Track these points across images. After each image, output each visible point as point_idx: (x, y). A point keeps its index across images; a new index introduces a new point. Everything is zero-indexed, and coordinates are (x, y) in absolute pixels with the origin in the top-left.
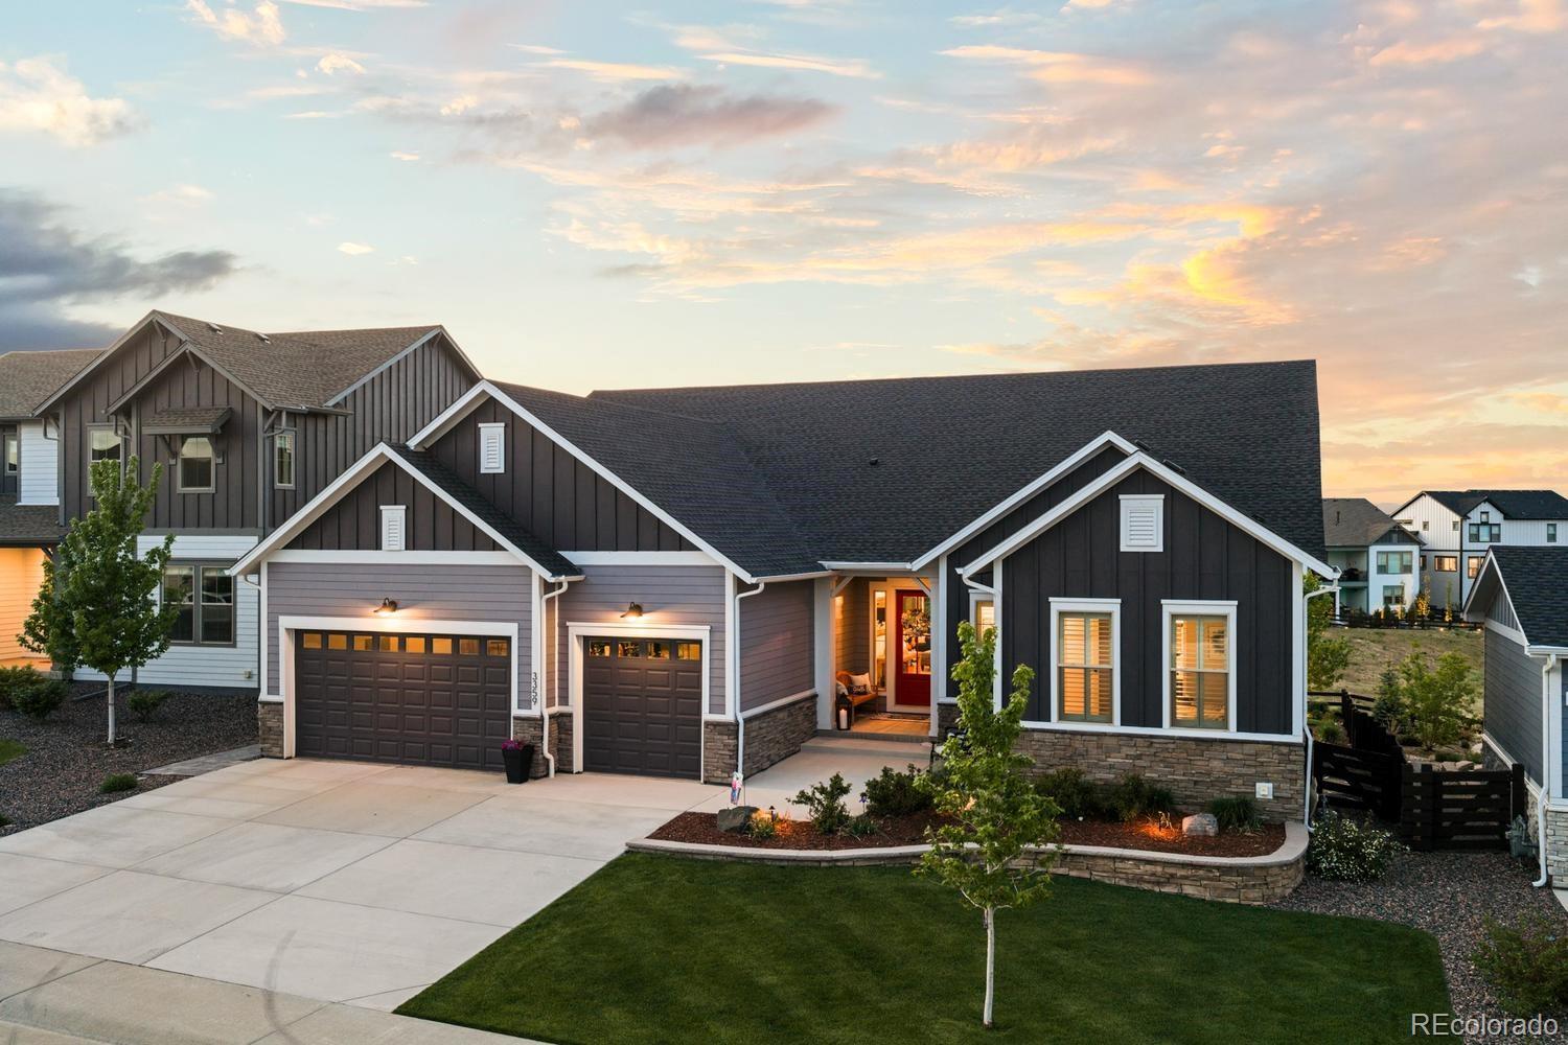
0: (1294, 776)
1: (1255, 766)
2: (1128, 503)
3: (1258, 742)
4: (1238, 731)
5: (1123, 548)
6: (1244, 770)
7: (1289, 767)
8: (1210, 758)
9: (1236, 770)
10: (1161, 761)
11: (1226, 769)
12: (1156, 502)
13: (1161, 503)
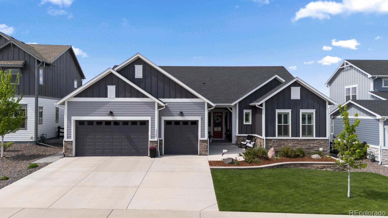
0: (327, 146)
1: (319, 144)
2: (293, 89)
3: (320, 139)
4: (316, 137)
5: (292, 98)
6: (317, 145)
7: (326, 144)
8: (310, 143)
9: (315, 145)
10: (300, 144)
11: (313, 145)
12: (298, 89)
13: (300, 89)
